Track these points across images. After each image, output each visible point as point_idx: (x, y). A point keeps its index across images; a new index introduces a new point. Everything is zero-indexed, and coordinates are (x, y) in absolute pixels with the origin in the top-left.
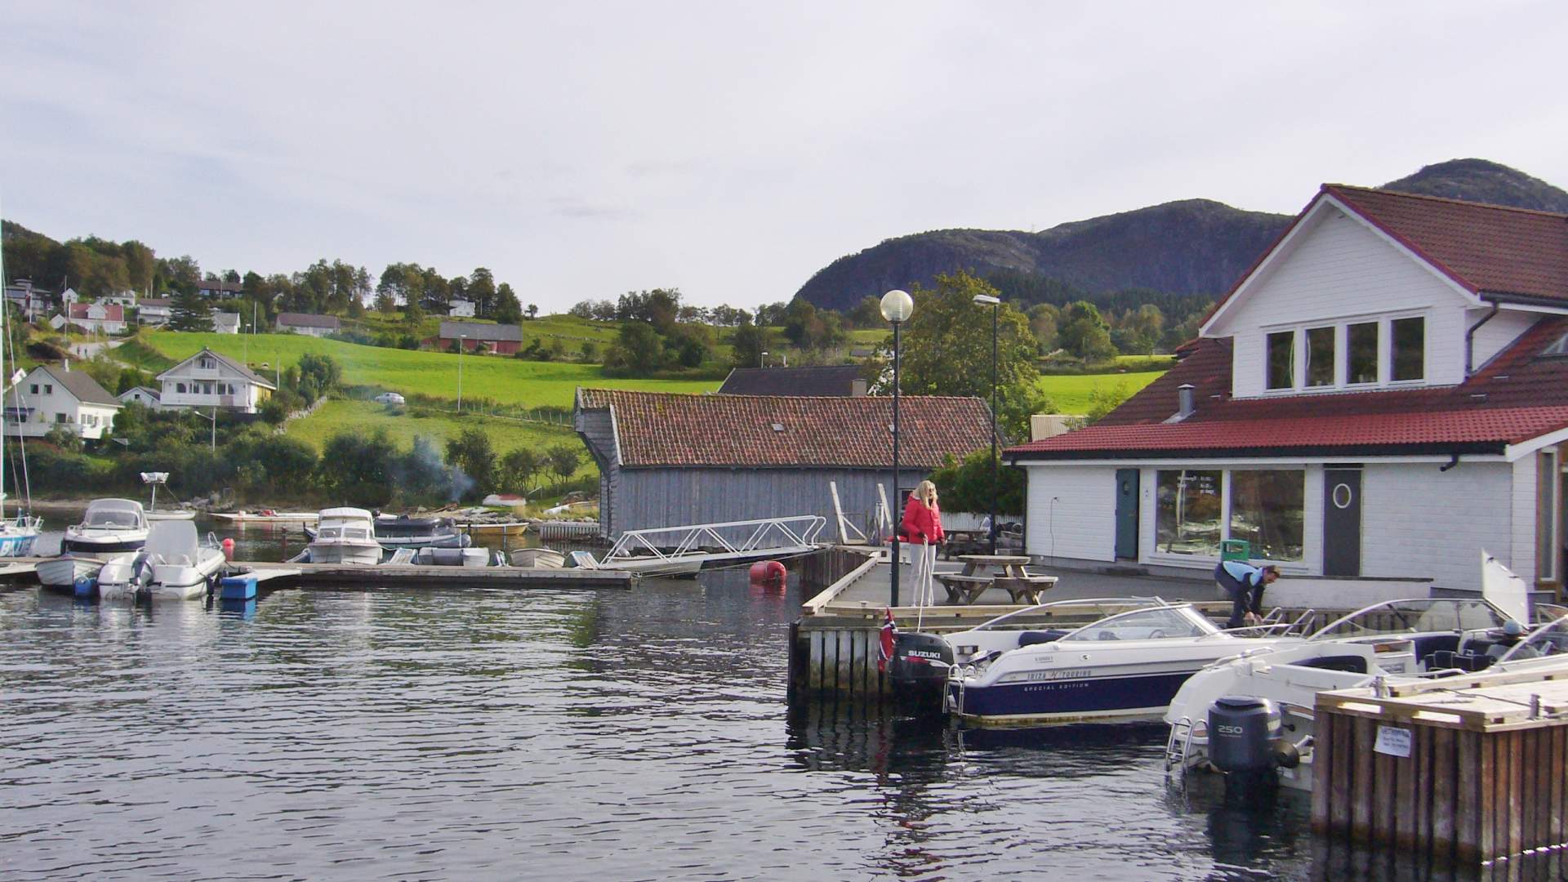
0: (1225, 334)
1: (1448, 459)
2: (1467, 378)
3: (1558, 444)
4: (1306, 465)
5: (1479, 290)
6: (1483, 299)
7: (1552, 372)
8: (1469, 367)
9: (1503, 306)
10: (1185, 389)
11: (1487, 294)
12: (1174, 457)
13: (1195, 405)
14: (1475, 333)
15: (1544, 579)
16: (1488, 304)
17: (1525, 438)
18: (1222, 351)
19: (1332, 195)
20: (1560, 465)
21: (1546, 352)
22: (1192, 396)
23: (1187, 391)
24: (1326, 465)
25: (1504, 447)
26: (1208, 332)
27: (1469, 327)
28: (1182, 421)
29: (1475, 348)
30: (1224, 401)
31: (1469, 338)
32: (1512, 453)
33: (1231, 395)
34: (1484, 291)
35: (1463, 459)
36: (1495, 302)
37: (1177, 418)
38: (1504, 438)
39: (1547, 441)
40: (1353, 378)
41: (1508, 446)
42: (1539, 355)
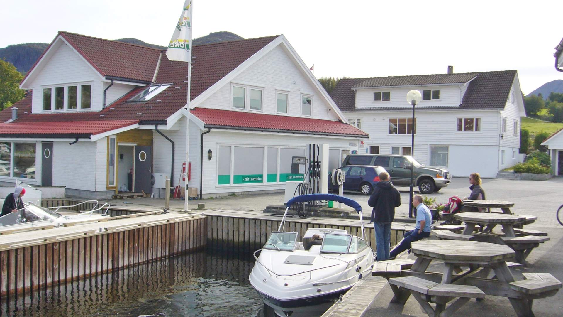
0: (30, 88)
1: (74, 140)
2: (103, 108)
3: (117, 134)
4: (36, 141)
5: (105, 75)
6: (106, 79)
7: (128, 107)
8: (104, 105)
9: (115, 82)
10: (14, 109)
11: (108, 77)
12: (5, 137)
13: (18, 116)
14: (107, 91)
15: (110, 186)
16: (110, 81)
17: (99, 132)
18: (29, 94)
19: (62, 36)
20: (117, 143)
21: (131, 100)
22: (17, 113)
23: (15, 110)
24: (43, 141)
25: (91, 136)
26: (23, 87)
27: (105, 89)
28: (12, 122)
29: (106, 97)
30: (28, 114)
31: (105, 93)
32: (94, 138)
33: (31, 112)
34: (107, 75)
35: (80, 140)
36: (112, 80)
37: (11, 120)
38: (91, 132)
39: (110, 133)
40: (70, 107)
41: (92, 135)
42: (127, 101)
